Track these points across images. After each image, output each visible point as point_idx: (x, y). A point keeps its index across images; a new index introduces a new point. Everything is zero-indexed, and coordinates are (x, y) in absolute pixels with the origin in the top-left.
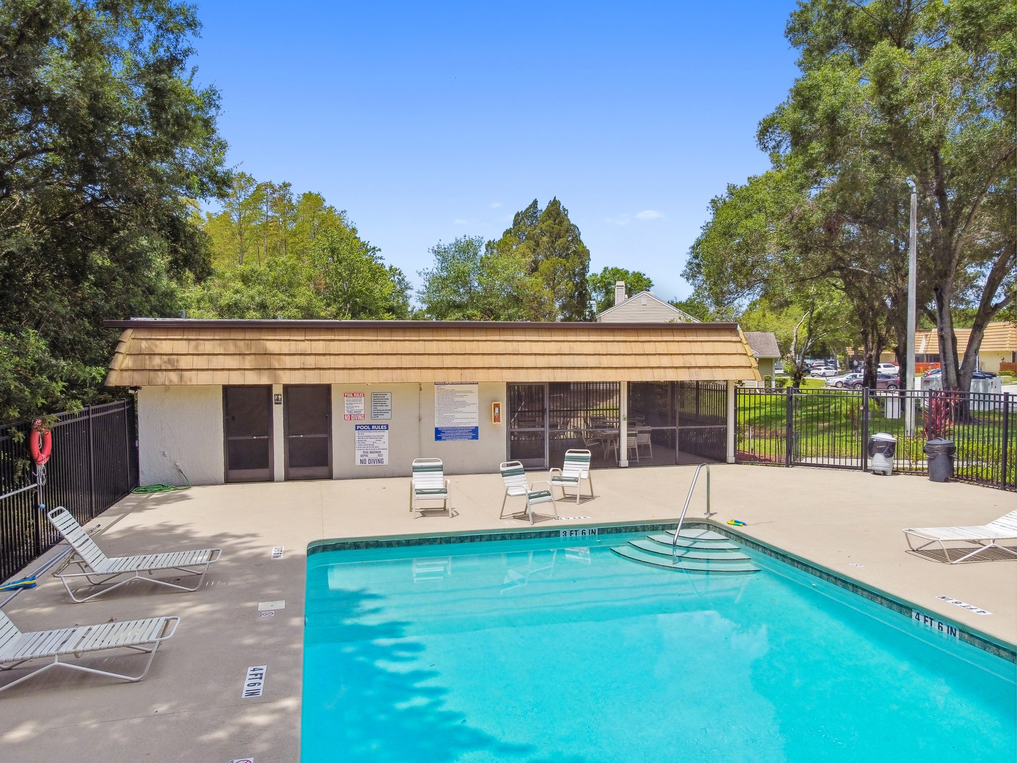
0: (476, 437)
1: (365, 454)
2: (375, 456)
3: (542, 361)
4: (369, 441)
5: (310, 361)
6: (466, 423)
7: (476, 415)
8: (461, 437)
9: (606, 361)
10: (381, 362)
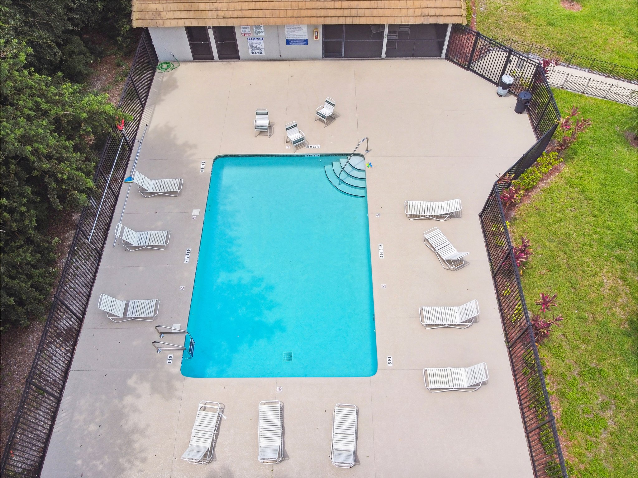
0: (307, 44)
1: (253, 50)
2: (258, 51)
4: (255, 45)
6: (301, 38)
7: (307, 34)
8: (299, 44)
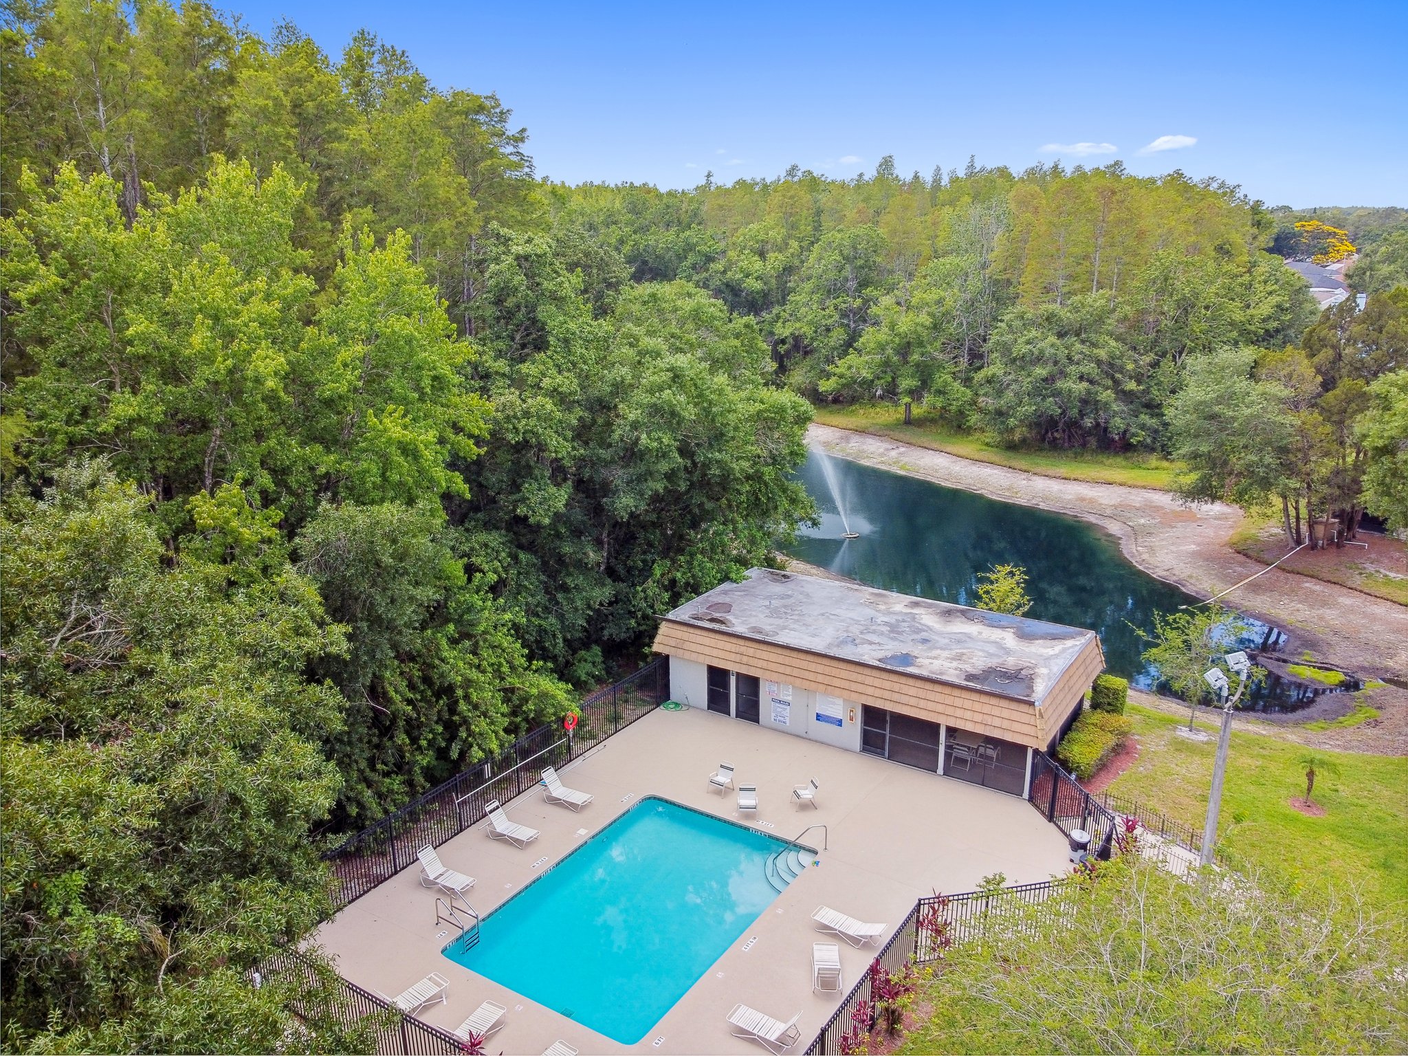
3: (878, 693)
5: (745, 659)
9: (922, 704)
10: (781, 669)
